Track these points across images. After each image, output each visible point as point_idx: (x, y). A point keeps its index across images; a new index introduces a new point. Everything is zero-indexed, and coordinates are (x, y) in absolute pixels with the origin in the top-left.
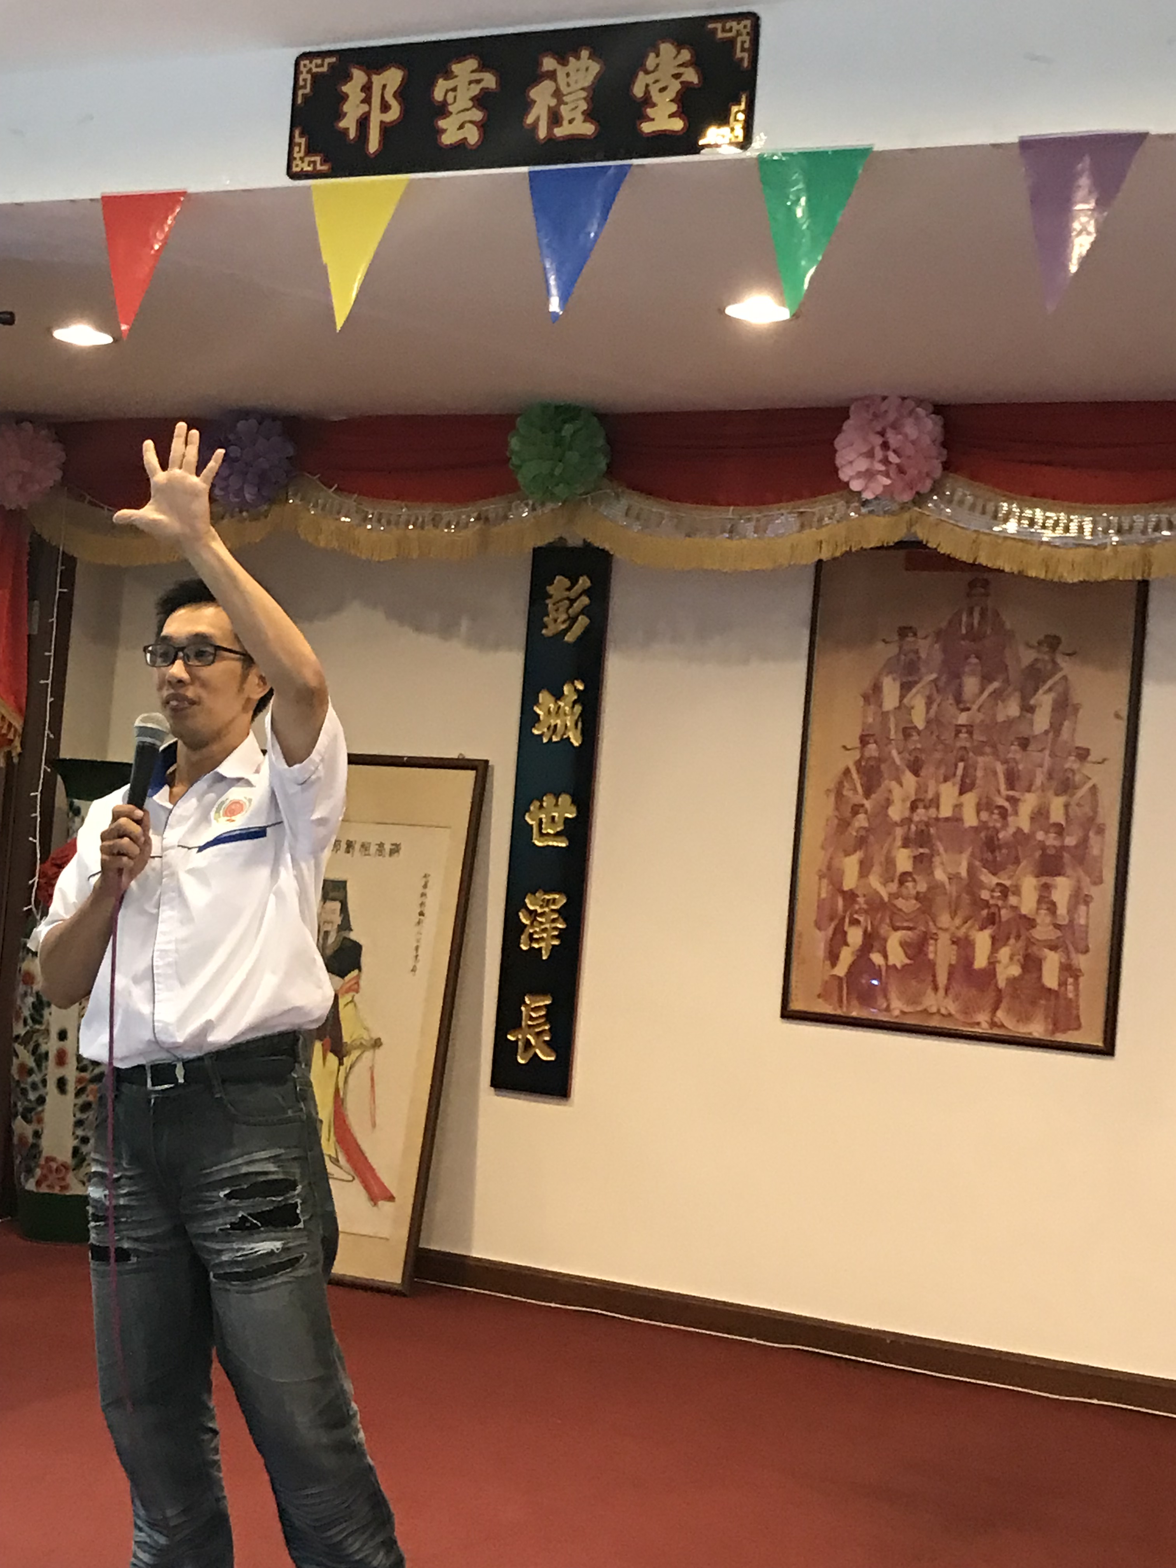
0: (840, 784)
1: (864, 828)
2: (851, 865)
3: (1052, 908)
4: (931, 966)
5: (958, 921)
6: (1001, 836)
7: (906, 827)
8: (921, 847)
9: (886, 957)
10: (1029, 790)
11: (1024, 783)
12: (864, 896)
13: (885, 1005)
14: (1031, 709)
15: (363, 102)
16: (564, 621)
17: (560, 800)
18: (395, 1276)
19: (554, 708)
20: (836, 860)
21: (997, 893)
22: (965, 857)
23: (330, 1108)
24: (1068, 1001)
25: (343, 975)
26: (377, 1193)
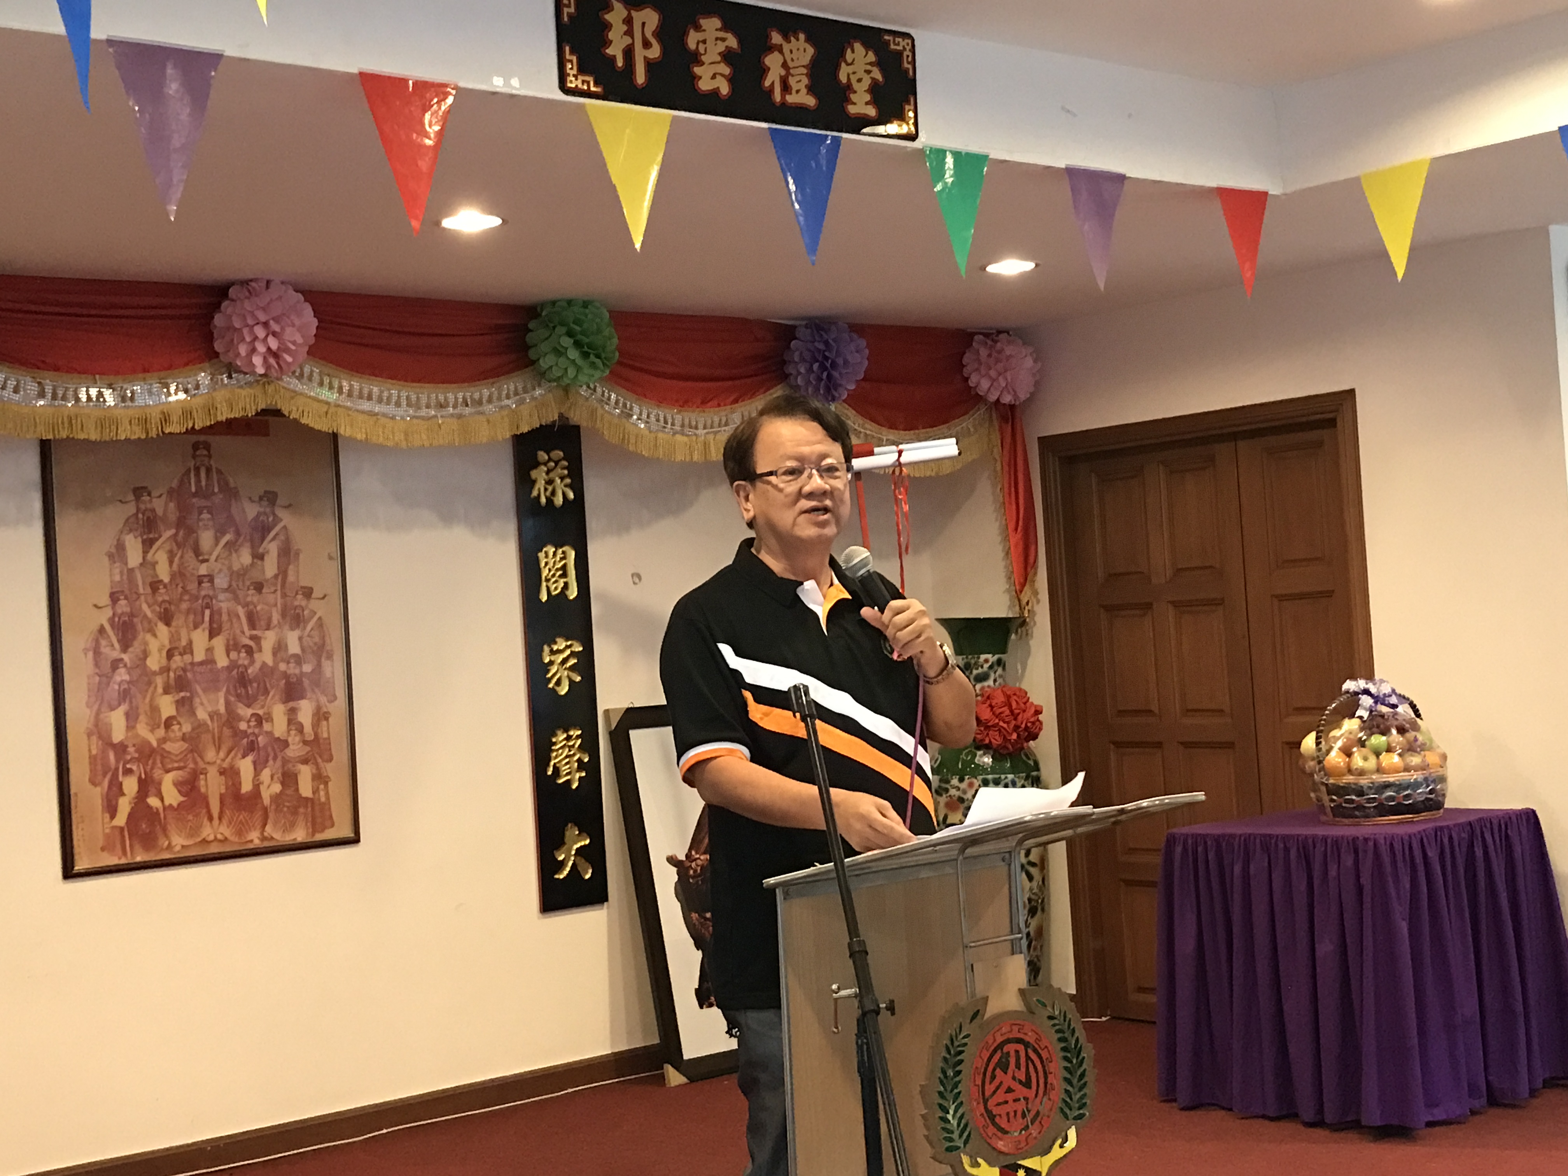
0: (97, 642)
1: (126, 681)
2: (117, 719)
3: (300, 729)
4: (205, 799)
6: (250, 671)
7: (165, 675)
8: (181, 691)
9: (162, 800)
10: (268, 629)
11: (263, 623)
12: (134, 745)
13: (167, 843)
14: (262, 557)
15: (626, 34)
20: (102, 716)
21: (252, 724)
22: (221, 695)
24: (322, 804)
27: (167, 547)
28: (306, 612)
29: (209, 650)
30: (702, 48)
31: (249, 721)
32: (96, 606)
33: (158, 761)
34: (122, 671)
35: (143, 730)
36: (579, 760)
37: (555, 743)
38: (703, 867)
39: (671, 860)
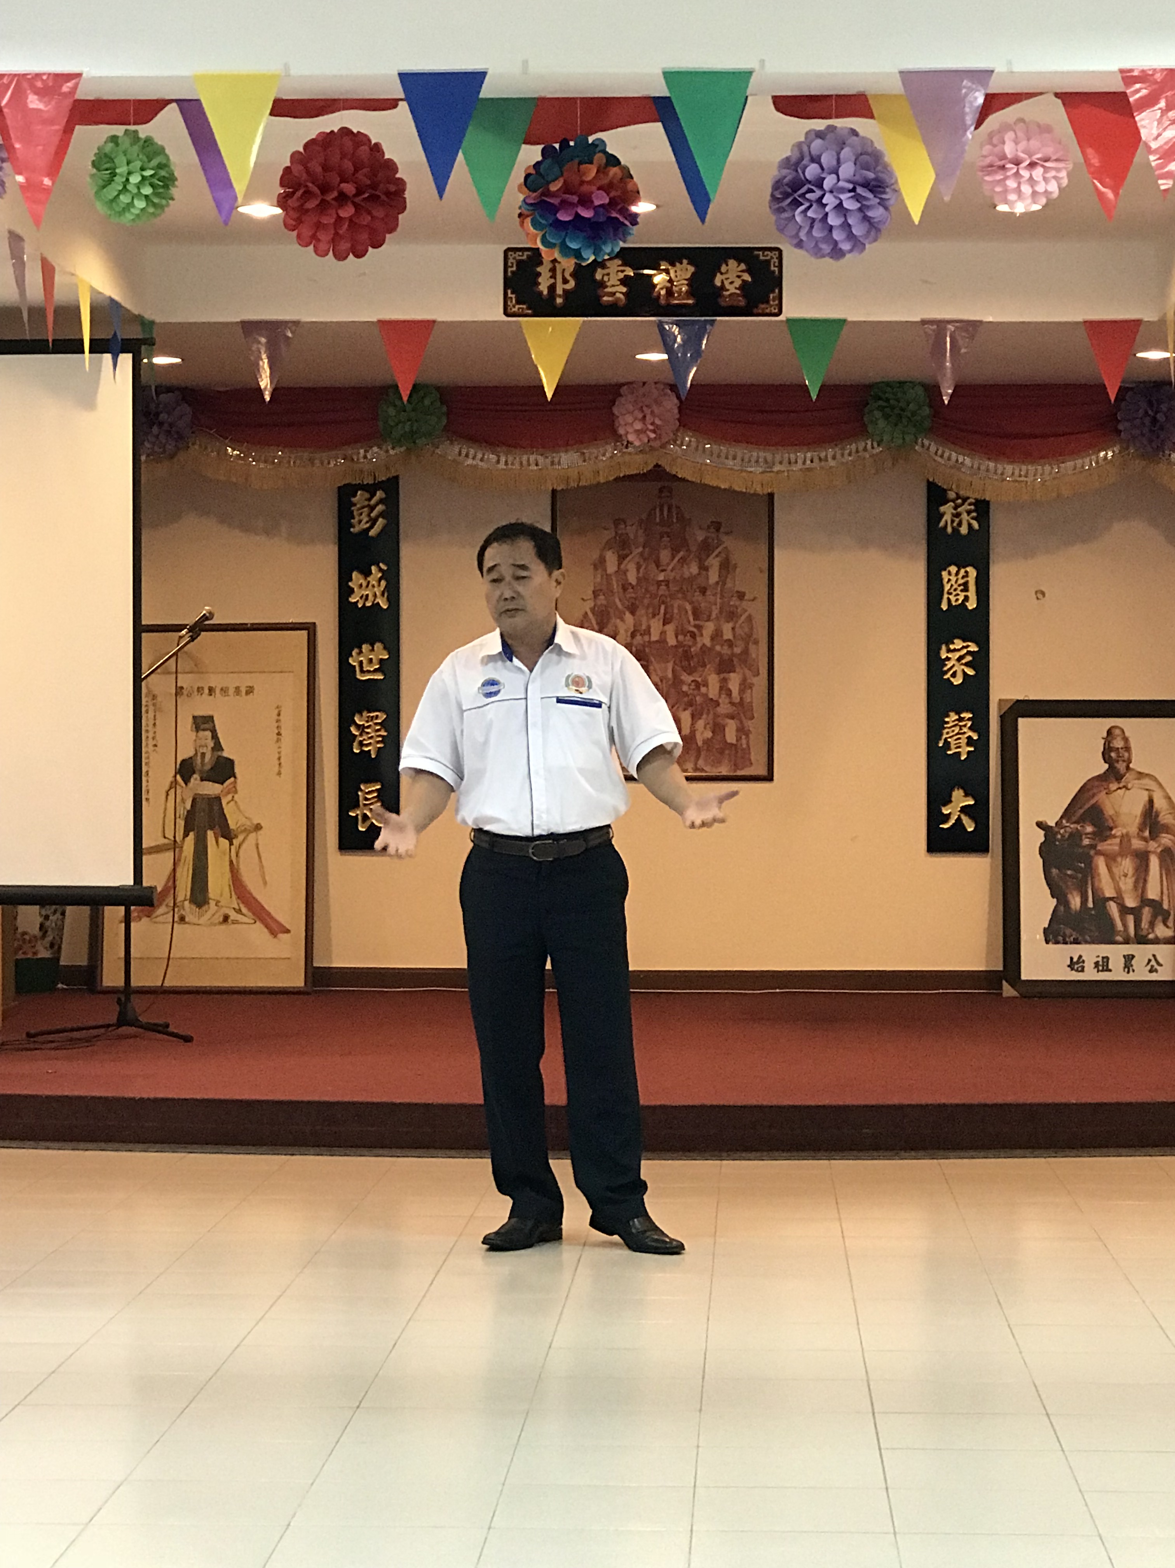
0: (582, 622)
3: (729, 693)
6: (692, 650)
10: (708, 620)
11: (705, 616)
14: (706, 569)
15: (551, 277)
16: (367, 522)
17: (375, 647)
18: (299, 982)
19: (364, 584)
23: (228, 875)
24: (743, 750)
25: (222, 784)
26: (276, 929)
27: (637, 559)
28: (739, 610)
29: (663, 633)
30: (606, 278)
31: (690, 685)
36: (969, 738)
37: (947, 723)
38: (1071, 835)
39: (1040, 825)
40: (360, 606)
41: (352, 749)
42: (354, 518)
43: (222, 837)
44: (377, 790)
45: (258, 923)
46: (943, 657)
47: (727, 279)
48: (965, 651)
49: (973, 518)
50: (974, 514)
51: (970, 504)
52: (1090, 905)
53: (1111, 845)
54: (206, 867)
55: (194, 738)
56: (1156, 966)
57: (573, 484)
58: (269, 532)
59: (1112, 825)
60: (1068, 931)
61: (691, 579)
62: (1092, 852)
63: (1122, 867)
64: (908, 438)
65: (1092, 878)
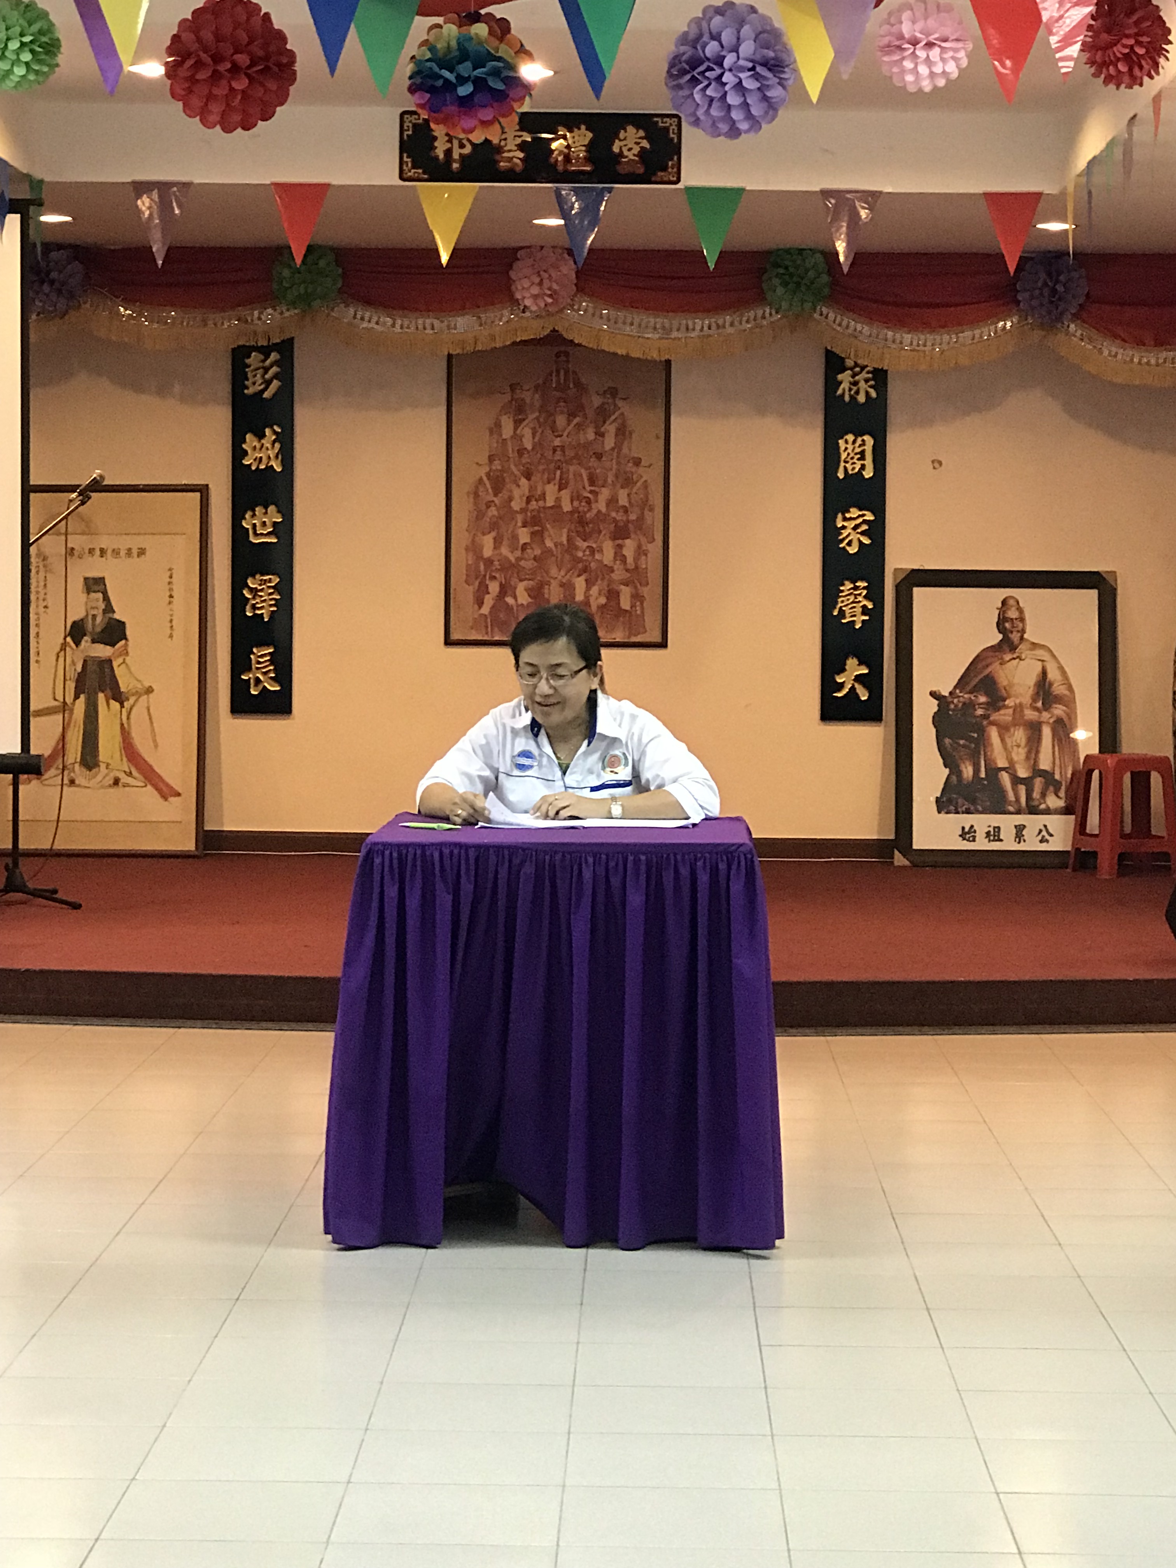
0: (477, 487)
1: (495, 516)
2: (488, 542)
3: (624, 559)
5: (563, 573)
6: (588, 515)
7: (524, 514)
8: (535, 526)
9: (516, 599)
10: (603, 486)
11: (601, 482)
12: (498, 560)
14: (602, 435)
15: (448, 141)
16: (260, 385)
17: (269, 509)
18: (190, 845)
19: (258, 446)
20: (477, 539)
21: (587, 553)
22: (565, 530)
23: (118, 738)
24: (637, 616)
25: (113, 645)
26: (166, 792)
27: (532, 425)
28: (634, 477)
29: (558, 499)
30: (503, 143)
31: (584, 551)
32: (477, 463)
33: (515, 575)
34: (493, 508)
35: (505, 551)
36: (864, 607)
37: (842, 591)
38: (964, 704)
39: (933, 694)
40: (253, 468)
41: (245, 611)
42: (248, 380)
43: (113, 699)
44: (270, 653)
45: (149, 787)
46: (839, 525)
47: (625, 145)
48: (861, 520)
49: (871, 387)
50: (872, 383)
51: (868, 372)
52: (983, 775)
53: (1004, 715)
54: (96, 729)
55: (85, 600)
56: (1047, 837)
57: (469, 349)
58: (162, 391)
59: (1005, 695)
60: (960, 801)
61: (586, 446)
62: (985, 723)
63: (1014, 738)
64: (808, 306)
65: (985, 746)
